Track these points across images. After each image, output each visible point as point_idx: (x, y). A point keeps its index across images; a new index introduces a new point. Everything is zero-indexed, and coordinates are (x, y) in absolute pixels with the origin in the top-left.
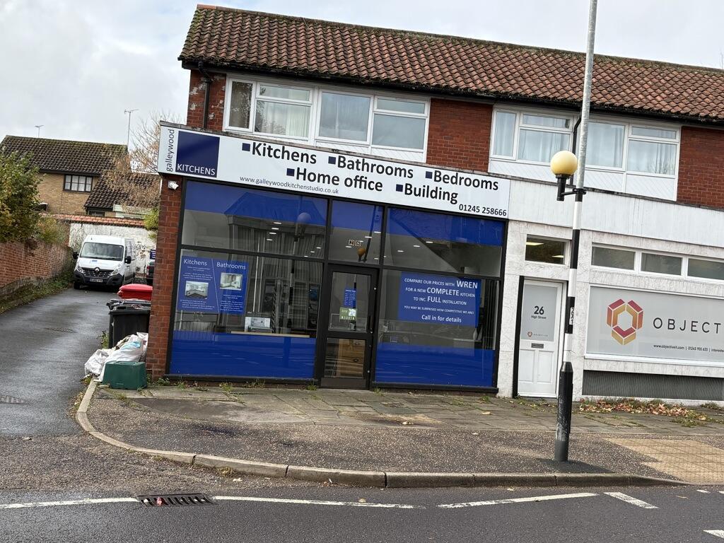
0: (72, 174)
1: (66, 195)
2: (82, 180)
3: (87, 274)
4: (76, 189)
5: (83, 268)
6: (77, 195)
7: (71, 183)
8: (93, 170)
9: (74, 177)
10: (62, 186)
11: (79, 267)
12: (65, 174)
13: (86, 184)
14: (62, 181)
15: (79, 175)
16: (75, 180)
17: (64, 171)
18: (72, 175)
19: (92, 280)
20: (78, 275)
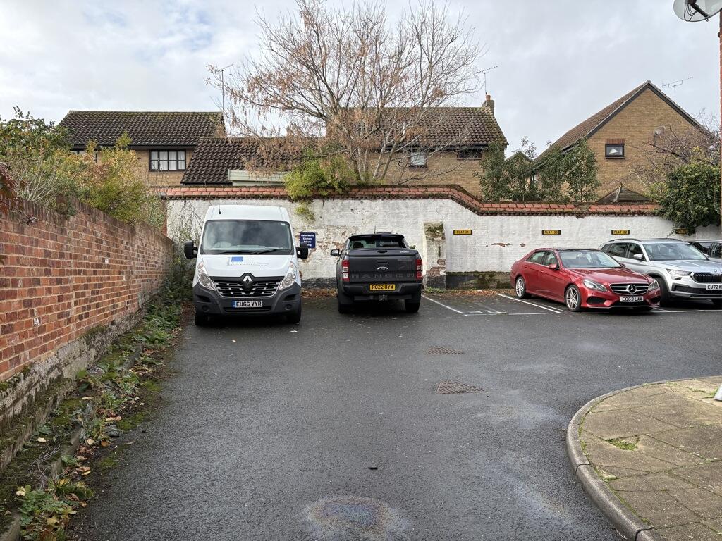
0: (158, 149)
1: (153, 177)
2: (173, 156)
3: (226, 293)
4: (166, 169)
5: (215, 279)
6: (168, 176)
7: (159, 161)
8: (186, 141)
9: (161, 153)
10: (147, 165)
11: (203, 276)
12: (150, 149)
13: (177, 161)
14: (147, 159)
15: (168, 149)
16: (164, 155)
17: (147, 145)
18: (158, 151)
19: (238, 305)
20: (205, 297)
